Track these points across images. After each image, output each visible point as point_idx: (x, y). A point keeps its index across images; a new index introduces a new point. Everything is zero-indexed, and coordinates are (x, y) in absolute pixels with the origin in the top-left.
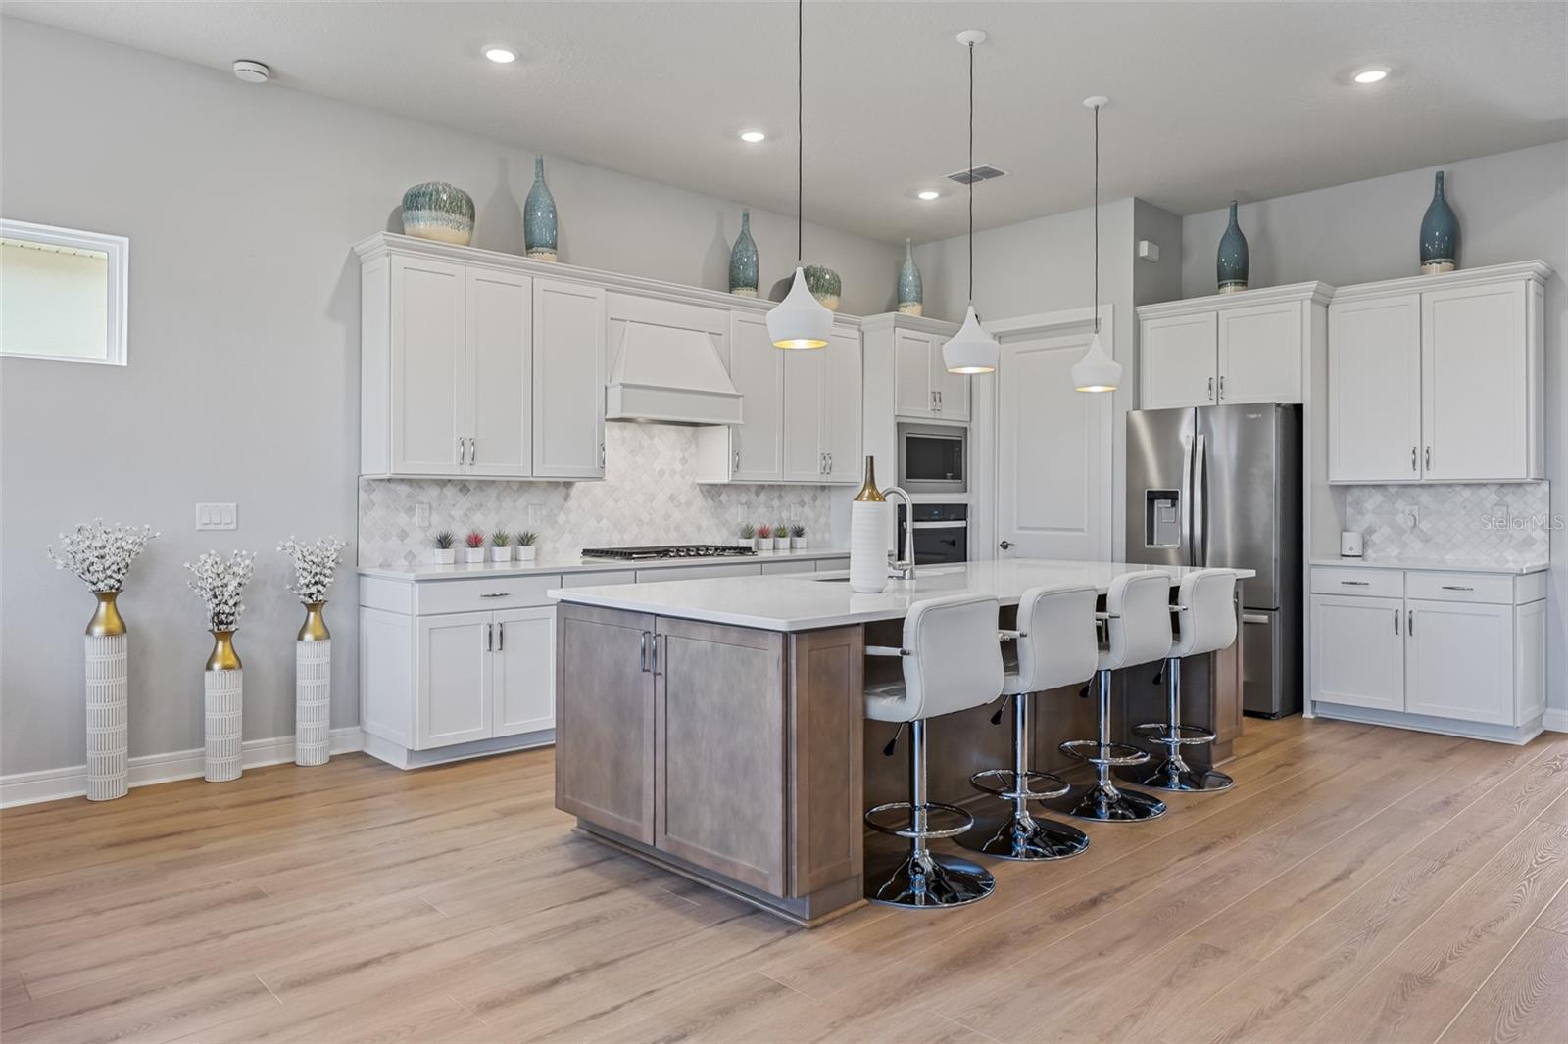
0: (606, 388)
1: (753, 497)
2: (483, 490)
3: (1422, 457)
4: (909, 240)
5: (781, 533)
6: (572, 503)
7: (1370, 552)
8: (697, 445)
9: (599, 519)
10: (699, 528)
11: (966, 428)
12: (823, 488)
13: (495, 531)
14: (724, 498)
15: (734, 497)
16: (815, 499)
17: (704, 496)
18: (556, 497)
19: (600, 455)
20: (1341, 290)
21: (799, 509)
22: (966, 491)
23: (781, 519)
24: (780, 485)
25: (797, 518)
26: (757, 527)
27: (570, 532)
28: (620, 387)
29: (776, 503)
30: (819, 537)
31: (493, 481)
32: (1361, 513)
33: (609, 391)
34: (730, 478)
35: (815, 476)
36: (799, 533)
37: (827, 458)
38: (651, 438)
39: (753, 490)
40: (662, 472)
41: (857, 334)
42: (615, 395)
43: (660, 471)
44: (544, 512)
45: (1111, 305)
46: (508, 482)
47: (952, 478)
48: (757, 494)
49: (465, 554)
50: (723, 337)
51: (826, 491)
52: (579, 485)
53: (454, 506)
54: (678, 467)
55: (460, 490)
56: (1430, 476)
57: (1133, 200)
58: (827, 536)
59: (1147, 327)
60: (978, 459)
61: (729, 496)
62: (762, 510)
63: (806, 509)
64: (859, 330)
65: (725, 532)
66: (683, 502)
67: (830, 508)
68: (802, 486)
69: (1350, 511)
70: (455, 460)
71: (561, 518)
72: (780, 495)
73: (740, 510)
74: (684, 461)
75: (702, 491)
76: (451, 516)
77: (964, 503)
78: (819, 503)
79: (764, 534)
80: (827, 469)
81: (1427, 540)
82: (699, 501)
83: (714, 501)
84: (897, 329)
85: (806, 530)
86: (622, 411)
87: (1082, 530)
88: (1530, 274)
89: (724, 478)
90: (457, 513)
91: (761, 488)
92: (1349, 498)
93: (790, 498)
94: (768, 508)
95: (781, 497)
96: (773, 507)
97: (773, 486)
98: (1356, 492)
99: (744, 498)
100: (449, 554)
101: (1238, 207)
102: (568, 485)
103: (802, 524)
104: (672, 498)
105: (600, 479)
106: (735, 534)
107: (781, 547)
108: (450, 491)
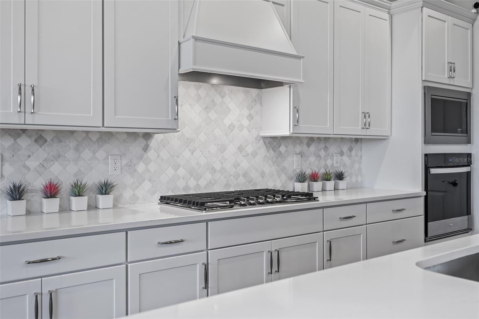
0: (179, 44)
1: (305, 147)
2: (60, 141)
5: (327, 178)
6: (151, 154)
8: (261, 104)
9: (176, 167)
10: (263, 175)
11: (470, 93)
12: (357, 140)
13: (72, 180)
14: (282, 149)
15: (291, 147)
16: (351, 150)
17: (267, 147)
18: (136, 148)
19: (173, 109)
21: (339, 158)
22: (470, 143)
23: (326, 166)
24: (325, 138)
25: (338, 165)
26: (308, 172)
27: (150, 180)
28: (192, 40)
29: (322, 153)
30: (354, 179)
31: (72, 132)
33: (182, 45)
34: (291, 132)
35: (357, 131)
36: (340, 176)
37: (367, 115)
38: (223, 97)
39: (305, 142)
40: (232, 127)
41: (387, 16)
42: (188, 47)
43: (230, 126)
44: (124, 162)
46: (87, 132)
47: (462, 132)
48: (309, 145)
49: (41, 204)
50: (285, 8)
51: (359, 143)
52: (158, 138)
53: (29, 156)
54: (245, 122)
55: (36, 141)
58: (359, 179)
61: (287, 147)
62: (312, 159)
63: (345, 158)
64: (389, 13)
65: (284, 177)
66: (250, 153)
67: (361, 156)
68: (342, 138)
70: (13, 108)
71: (141, 167)
72: (326, 146)
73: (295, 158)
74: (250, 117)
75: (265, 143)
76: (26, 167)
77: (471, 153)
78: (353, 153)
79: (314, 178)
80: (366, 126)
82: (263, 151)
83: (275, 151)
84: (424, 9)
85: (346, 174)
86: (195, 63)
89: (285, 131)
90: (32, 163)
91: (311, 140)
93: (333, 149)
94: (317, 157)
95: (326, 148)
96: (320, 156)
97: (319, 139)
99: (298, 149)
100: (21, 205)
102: (148, 136)
103: (342, 169)
104: (240, 149)
105: (174, 130)
106: (291, 179)
107: (328, 189)
108: (24, 142)
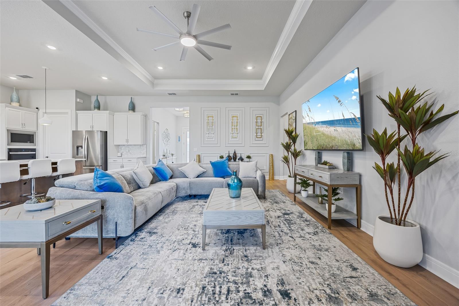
3: (127, 141)
4: (14, 88)
7: (122, 156)
11: (35, 132)
20: (115, 113)
22: (36, 145)
32: (121, 149)
45: (70, 110)
47: (30, 143)
56: (129, 144)
57: (75, 91)
59: (79, 115)
60: (39, 139)
69: (120, 149)
77: (35, 148)
81: (131, 153)
84: (9, 108)
87: (65, 153)
88: (141, 114)
92: (120, 147)
98: (121, 146)
101: (98, 96)
